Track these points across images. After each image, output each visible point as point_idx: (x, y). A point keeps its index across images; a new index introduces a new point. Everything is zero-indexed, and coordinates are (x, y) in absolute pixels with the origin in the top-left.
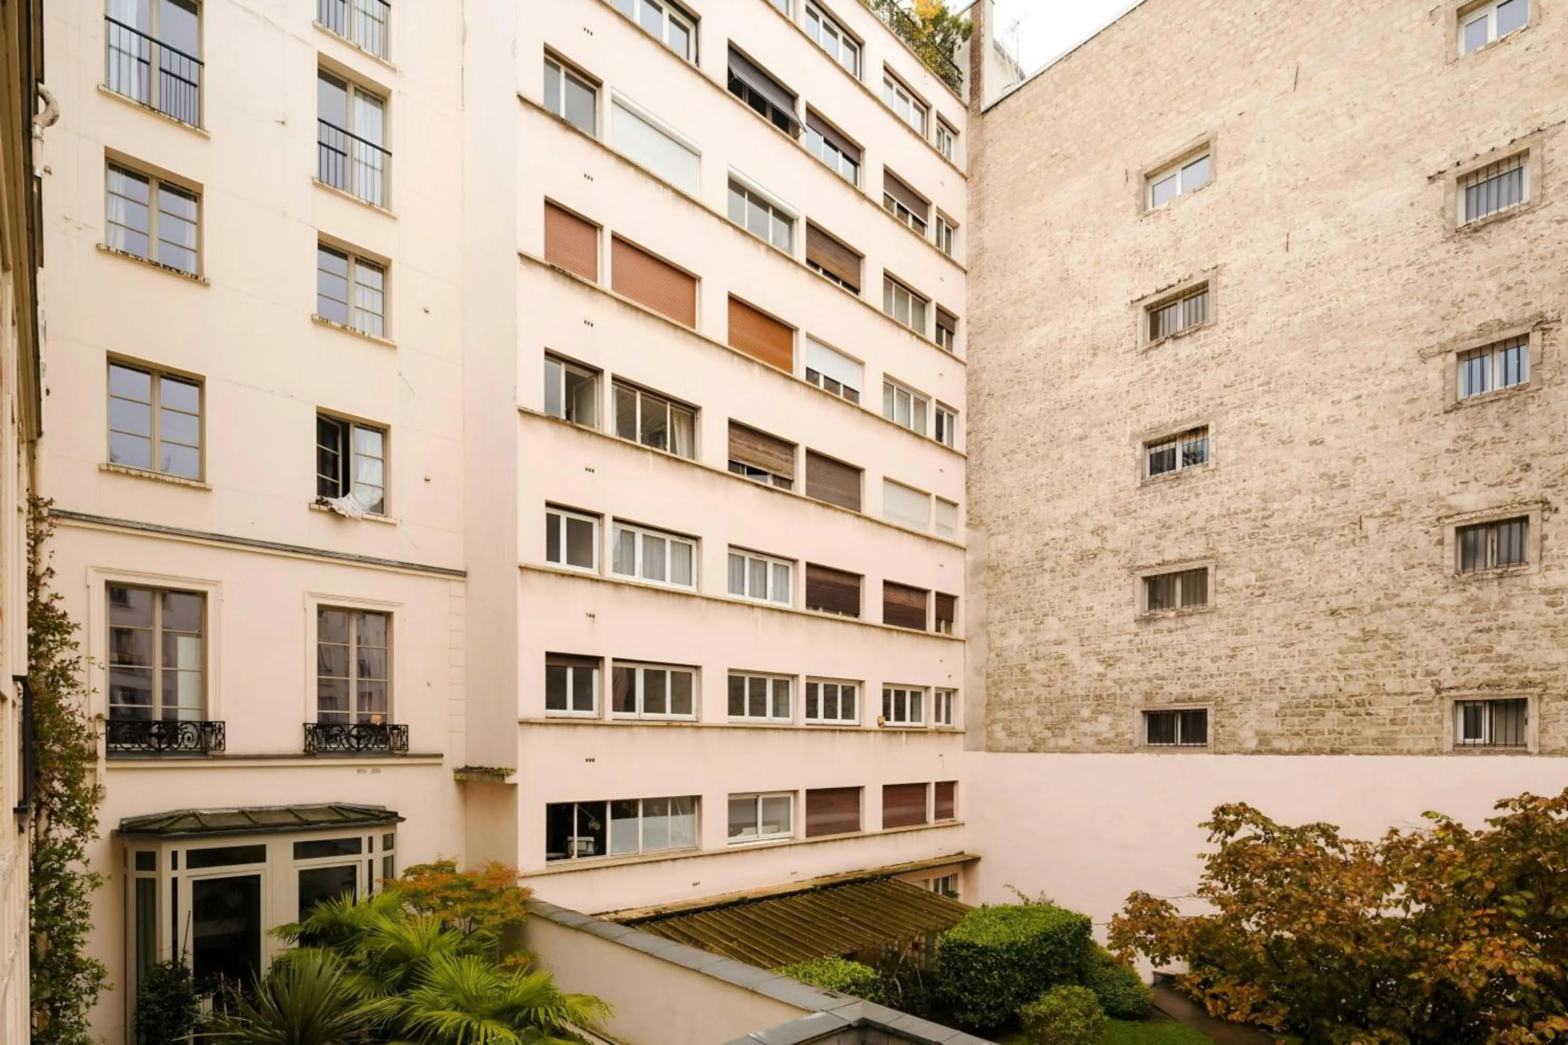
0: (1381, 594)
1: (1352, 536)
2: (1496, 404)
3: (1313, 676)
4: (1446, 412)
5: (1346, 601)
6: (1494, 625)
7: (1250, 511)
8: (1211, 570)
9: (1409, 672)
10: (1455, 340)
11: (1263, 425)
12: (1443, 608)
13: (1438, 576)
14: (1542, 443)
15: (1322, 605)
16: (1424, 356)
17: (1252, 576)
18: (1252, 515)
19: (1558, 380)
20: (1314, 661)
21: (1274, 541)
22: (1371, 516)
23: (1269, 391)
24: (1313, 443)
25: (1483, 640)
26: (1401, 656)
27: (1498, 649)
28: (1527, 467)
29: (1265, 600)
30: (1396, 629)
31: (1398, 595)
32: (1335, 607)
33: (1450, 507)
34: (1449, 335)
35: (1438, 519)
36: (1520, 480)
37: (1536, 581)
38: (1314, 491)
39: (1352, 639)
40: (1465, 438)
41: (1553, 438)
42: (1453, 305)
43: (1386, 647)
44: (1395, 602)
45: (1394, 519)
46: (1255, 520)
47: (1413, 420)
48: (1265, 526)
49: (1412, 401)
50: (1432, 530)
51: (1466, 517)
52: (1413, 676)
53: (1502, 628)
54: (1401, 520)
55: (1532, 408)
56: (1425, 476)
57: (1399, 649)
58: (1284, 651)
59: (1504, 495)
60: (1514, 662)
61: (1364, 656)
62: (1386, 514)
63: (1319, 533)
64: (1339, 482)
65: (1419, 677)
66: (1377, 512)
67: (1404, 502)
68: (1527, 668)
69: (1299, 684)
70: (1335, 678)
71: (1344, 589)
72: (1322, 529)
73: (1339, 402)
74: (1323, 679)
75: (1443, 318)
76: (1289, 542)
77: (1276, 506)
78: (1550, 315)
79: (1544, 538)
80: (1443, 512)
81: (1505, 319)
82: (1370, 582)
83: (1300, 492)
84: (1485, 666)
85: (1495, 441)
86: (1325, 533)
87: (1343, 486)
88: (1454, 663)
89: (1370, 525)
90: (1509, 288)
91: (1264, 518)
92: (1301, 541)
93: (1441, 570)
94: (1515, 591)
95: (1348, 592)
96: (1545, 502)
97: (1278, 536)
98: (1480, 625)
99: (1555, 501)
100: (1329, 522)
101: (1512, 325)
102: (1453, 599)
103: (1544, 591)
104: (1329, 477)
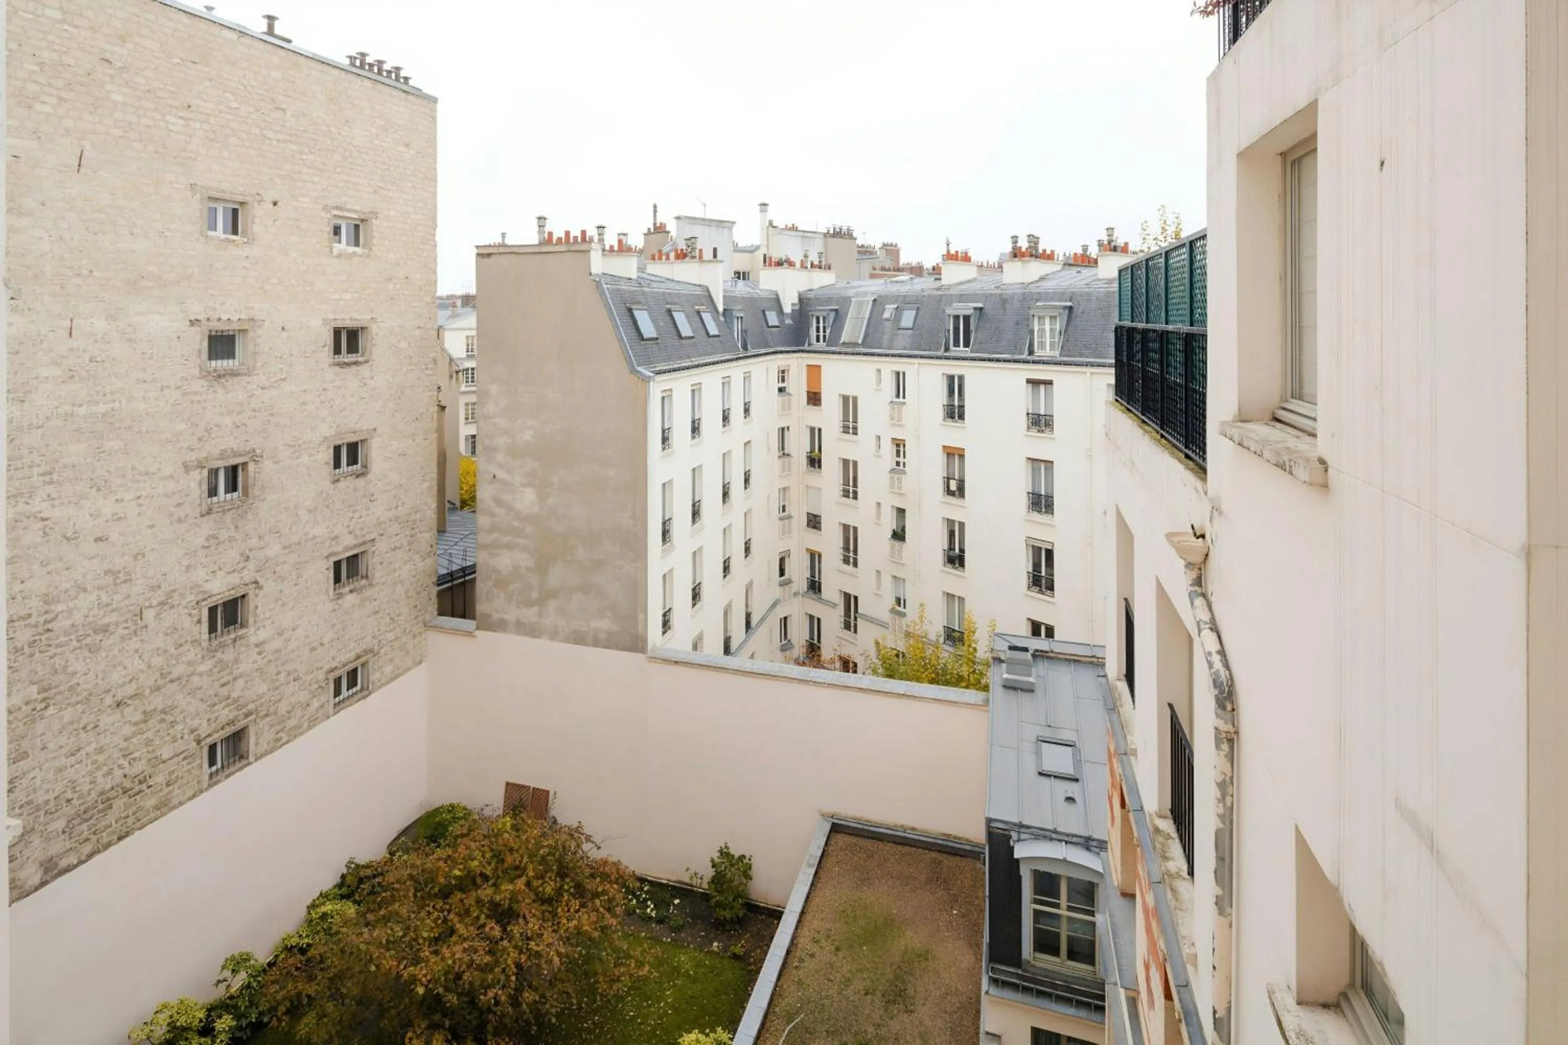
0: (158, 675)
1: (133, 628)
2: (231, 512)
3: (99, 774)
4: (202, 516)
5: (130, 689)
6: (230, 678)
7: (30, 615)
9: (179, 736)
10: (206, 459)
11: (43, 519)
12: (201, 675)
13: (198, 650)
14: (255, 540)
15: (109, 700)
16: (187, 468)
17: (34, 689)
18: (32, 621)
19: (262, 498)
20: (101, 758)
21: (58, 646)
22: (150, 606)
23: (51, 483)
24: (98, 539)
25: (224, 691)
26: (173, 724)
27: (234, 695)
28: (247, 559)
29: (51, 711)
30: (169, 703)
31: (170, 673)
32: (119, 697)
33: (204, 592)
34: (204, 454)
35: (197, 603)
36: (243, 568)
37: (253, 640)
38: (100, 588)
39: (137, 724)
40: (213, 537)
41: (260, 537)
42: (206, 431)
43: (163, 720)
44: (169, 678)
45: (167, 607)
46: (36, 626)
47: (180, 521)
48: (49, 630)
49: (179, 505)
50: (194, 612)
51: (215, 599)
52: (182, 738)
53: (235, 679)
54: (172, 607)
55: (250, 516)
56: (188, 568)
57: (172, 719)
58: (72, 760)
59: (235, 579)
60: (242, 702)
61: (145, 736)
62: (162, 604)
63: (105, 629)
64: (122, 577)
65: (186, 737)
66: (155, 603)
67: (174, 591)
68: (248, 703)
69: (86, 788)
70: (120, 767)
71: (129, 677)
72: (108, 625)
73: (122, 501)
74: (110, 772)
75: (200, 440)
76: (75, 643)
77: (60, 607)
78: (258, 452)
79: (257, 607)
80: (201, 597)
81: (235, 449)
82: (149, 666)
83: (85, 590)
84: (226, 711)
85: (231, 539)
86: (111, 628)
87: (125, 581)
88: (208, 716)
89: (149, 614)
90: (238, 427)
91: (46, 622)
92: (88, 640)
93: (200, 644)
94: (243, 649)
95: (131, 681)
96: (256, 582)
97: (63, 639)
98: (223, 681)
99: (261, 582)
100: (114, 617)
101: (240, 455)
102: (208, 664)
103: (257, 645)
104: (113, 573)
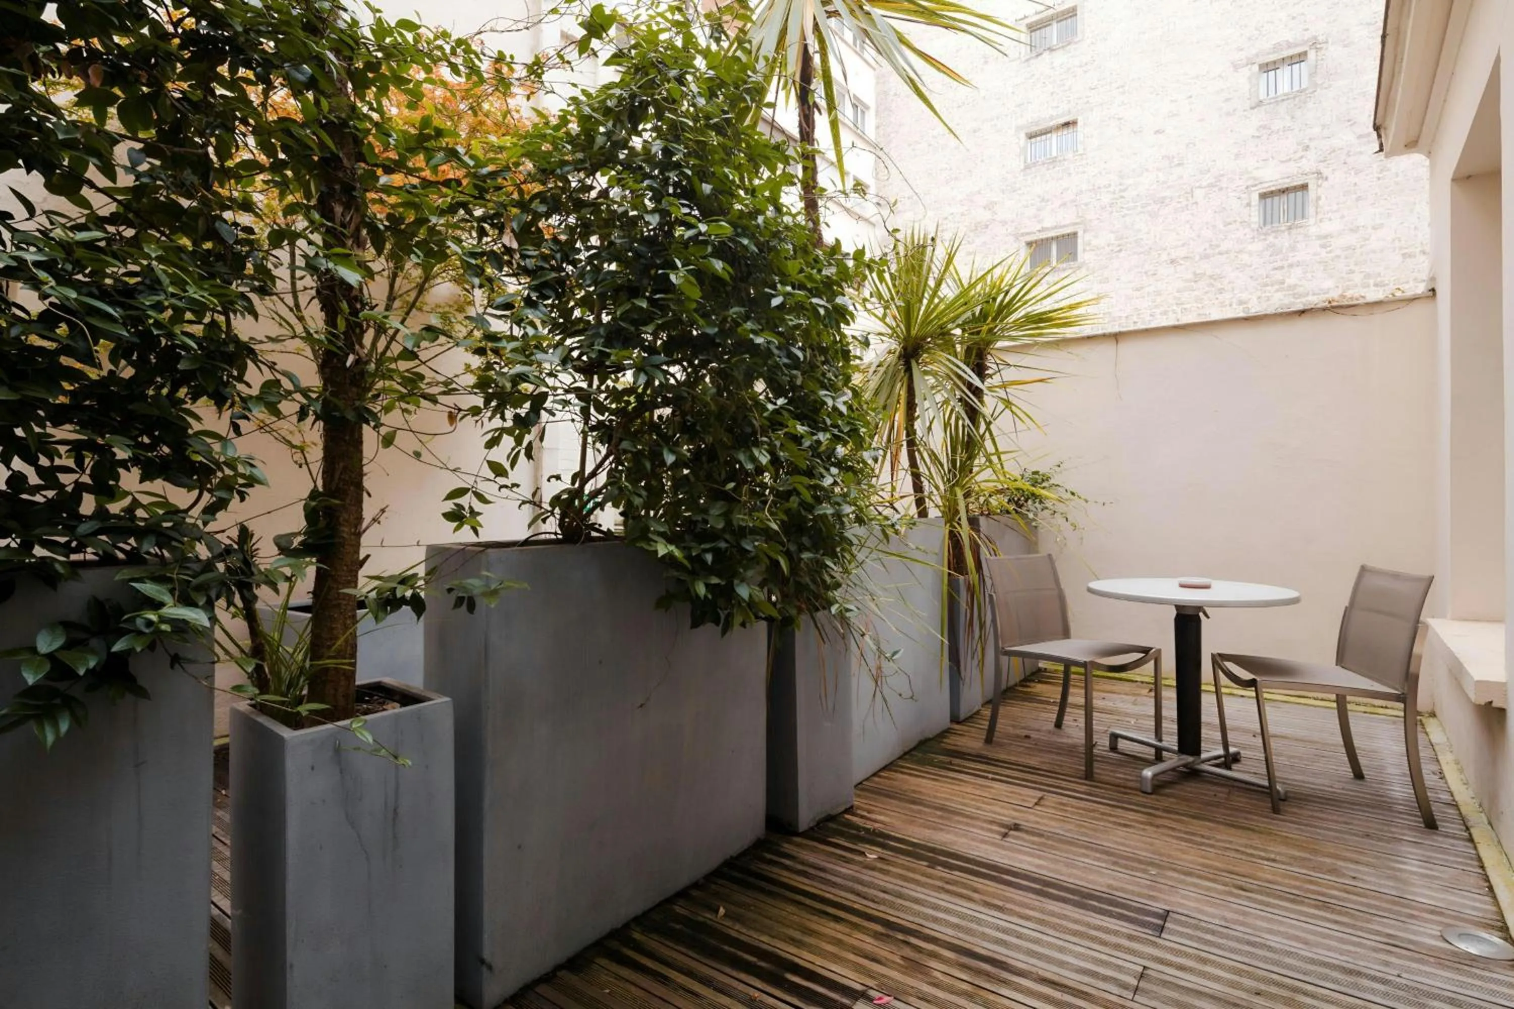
0: (1207, 245)
1: (1185, 203)
2: (1285, 103)
3: (1158, 311)
4: (1252, 108)
5: (1182, 252)
6: (1286, 263)
7: (1110, 185)
8: (1080, 234)
9: (1227, 302)
10: (1257, 55)
11: (1120, 119)
12: (1250, 254)
13: (1247, 230)
14: (1317, 130)
15: (1164, 257)
16: (1236, 67)
17: (1112, 236)
18: (1111, 189)
19: (1325, 85)
20: (1159, 299)
21: (1128, 209)
22: (1200, 187)
23: (1123, 93)
24: (1157, 132)
25: (1278, 275)
26: (1221, 291)
27: (1289, 281)
28: (1307, 148)
29: (1122, 254)
30: (1218, 271)
31: (1218, 246)
32: (1173, 257)
33: (1255, 179)
34: (1254, 52)
35: (1247, 187)
36: (1302, 157)
37: (1313, 230)
38: (1159, 169)
39: (1187, 281)
40: (1264, 127)
41: (1324, 126)
42: (1257, 29)
43: (1212, 285)
44: (1217, 251)
45: (1216, 189)
46: (1114, 193)
47: (1228, 114)
48: (1122, 197)
49: (1228, 100)
50: (1243, 196)
51: (1266, 185)
52: (1231, 305)
53: (1291, 266)
54: (1221, 189)
55: (1310, 105)
56: (1237, 156)
57: (1220, 286)
58: (1138, 293)
59: (1292, 168)
60: (1300, 290)
61: (1196, 293)
62: (1211, 185)
63: (1162, 201)
64: (1176, 161)
65: (1234, 306)
66: (1204, 184)
67: (1222, 175)
68: (1308, 294)
69: (1148, 318)
70: (1174, 312)
71: (1180, 243)
72: (1164, 198)
73: (1176, 101)
74: (1165, 313)
75: (1250, 39)
76: (1139, 209)
77: (1131, 181)
78: (1321, 38)
79: (1319, 198)
80: (1250, 183)
81: (1291, 40)
82: (1199, 236)
83: (1147, 170)
84: (1279, 295)
85: (1286, 129)
86: (1167, 201)
87: (1179, 165)
88: (1259, 293)
89: (1199, 194)
90: (1294, 18)
91: (1121, 191)
92: (1149, 208)
93: (1249, 225)
94: (1300, 238)
95: (1183, 245)
96: (1319, 173)
97: (1131, 204)
98: (1276, 265)
99: (1326, 172)
100: (1167, 193)
101: (1296, 45)
102: (1257, 246)
103: (1319, 237)
104: (1168, 158)
